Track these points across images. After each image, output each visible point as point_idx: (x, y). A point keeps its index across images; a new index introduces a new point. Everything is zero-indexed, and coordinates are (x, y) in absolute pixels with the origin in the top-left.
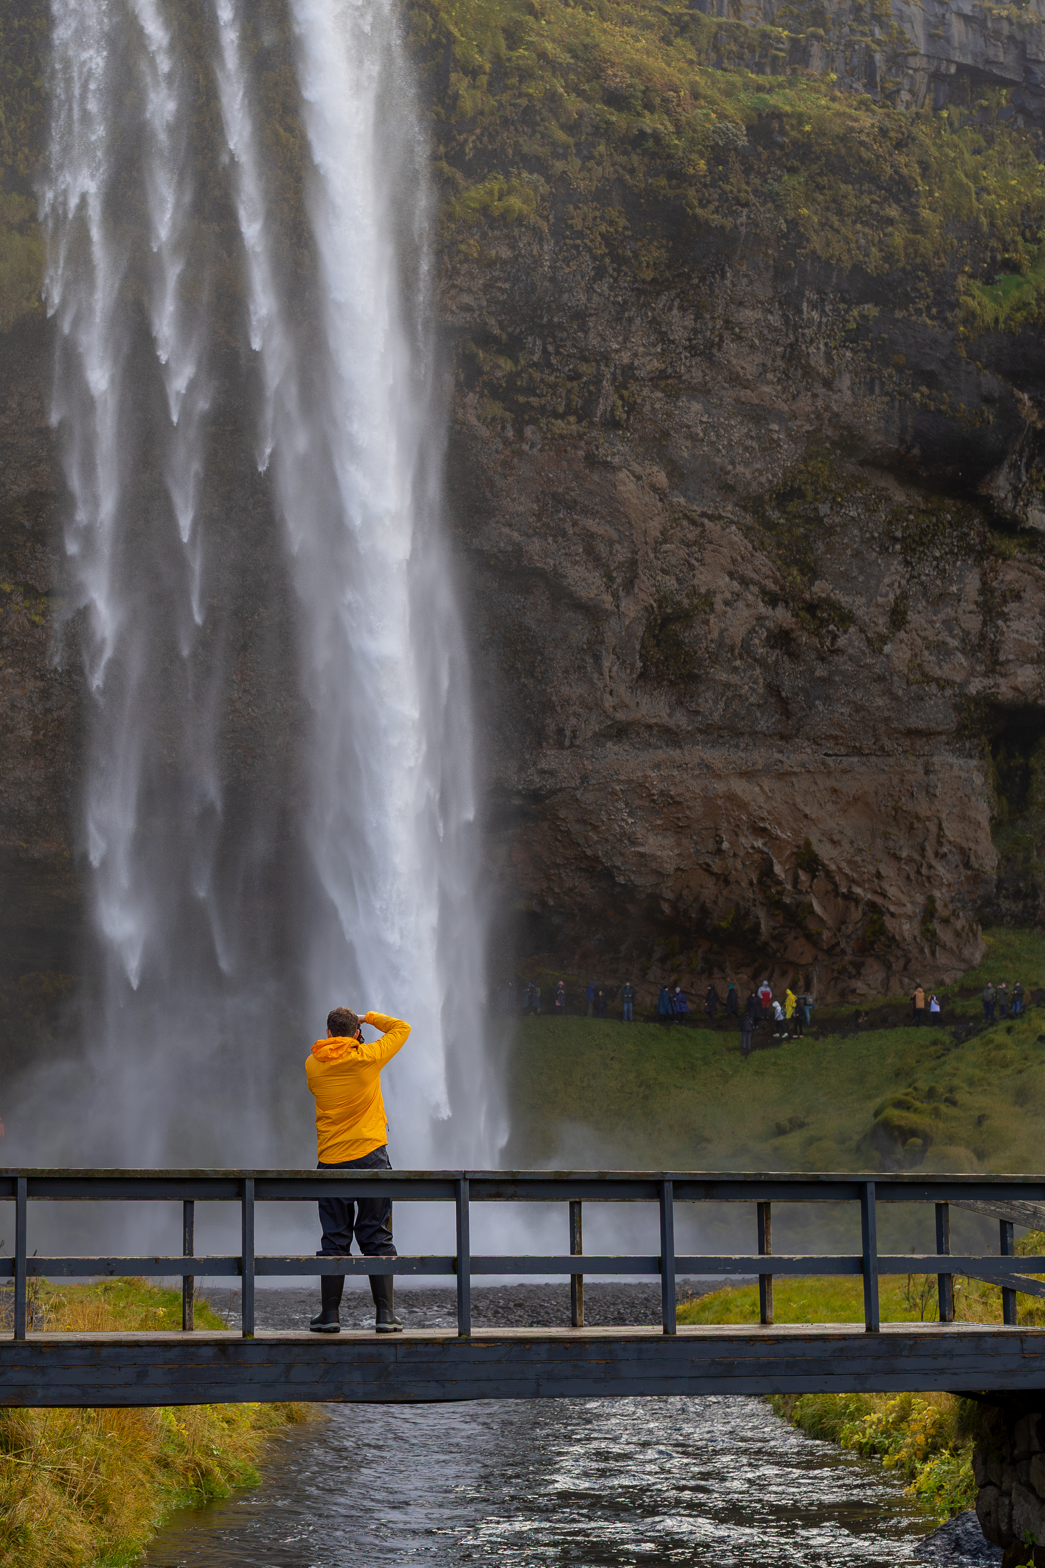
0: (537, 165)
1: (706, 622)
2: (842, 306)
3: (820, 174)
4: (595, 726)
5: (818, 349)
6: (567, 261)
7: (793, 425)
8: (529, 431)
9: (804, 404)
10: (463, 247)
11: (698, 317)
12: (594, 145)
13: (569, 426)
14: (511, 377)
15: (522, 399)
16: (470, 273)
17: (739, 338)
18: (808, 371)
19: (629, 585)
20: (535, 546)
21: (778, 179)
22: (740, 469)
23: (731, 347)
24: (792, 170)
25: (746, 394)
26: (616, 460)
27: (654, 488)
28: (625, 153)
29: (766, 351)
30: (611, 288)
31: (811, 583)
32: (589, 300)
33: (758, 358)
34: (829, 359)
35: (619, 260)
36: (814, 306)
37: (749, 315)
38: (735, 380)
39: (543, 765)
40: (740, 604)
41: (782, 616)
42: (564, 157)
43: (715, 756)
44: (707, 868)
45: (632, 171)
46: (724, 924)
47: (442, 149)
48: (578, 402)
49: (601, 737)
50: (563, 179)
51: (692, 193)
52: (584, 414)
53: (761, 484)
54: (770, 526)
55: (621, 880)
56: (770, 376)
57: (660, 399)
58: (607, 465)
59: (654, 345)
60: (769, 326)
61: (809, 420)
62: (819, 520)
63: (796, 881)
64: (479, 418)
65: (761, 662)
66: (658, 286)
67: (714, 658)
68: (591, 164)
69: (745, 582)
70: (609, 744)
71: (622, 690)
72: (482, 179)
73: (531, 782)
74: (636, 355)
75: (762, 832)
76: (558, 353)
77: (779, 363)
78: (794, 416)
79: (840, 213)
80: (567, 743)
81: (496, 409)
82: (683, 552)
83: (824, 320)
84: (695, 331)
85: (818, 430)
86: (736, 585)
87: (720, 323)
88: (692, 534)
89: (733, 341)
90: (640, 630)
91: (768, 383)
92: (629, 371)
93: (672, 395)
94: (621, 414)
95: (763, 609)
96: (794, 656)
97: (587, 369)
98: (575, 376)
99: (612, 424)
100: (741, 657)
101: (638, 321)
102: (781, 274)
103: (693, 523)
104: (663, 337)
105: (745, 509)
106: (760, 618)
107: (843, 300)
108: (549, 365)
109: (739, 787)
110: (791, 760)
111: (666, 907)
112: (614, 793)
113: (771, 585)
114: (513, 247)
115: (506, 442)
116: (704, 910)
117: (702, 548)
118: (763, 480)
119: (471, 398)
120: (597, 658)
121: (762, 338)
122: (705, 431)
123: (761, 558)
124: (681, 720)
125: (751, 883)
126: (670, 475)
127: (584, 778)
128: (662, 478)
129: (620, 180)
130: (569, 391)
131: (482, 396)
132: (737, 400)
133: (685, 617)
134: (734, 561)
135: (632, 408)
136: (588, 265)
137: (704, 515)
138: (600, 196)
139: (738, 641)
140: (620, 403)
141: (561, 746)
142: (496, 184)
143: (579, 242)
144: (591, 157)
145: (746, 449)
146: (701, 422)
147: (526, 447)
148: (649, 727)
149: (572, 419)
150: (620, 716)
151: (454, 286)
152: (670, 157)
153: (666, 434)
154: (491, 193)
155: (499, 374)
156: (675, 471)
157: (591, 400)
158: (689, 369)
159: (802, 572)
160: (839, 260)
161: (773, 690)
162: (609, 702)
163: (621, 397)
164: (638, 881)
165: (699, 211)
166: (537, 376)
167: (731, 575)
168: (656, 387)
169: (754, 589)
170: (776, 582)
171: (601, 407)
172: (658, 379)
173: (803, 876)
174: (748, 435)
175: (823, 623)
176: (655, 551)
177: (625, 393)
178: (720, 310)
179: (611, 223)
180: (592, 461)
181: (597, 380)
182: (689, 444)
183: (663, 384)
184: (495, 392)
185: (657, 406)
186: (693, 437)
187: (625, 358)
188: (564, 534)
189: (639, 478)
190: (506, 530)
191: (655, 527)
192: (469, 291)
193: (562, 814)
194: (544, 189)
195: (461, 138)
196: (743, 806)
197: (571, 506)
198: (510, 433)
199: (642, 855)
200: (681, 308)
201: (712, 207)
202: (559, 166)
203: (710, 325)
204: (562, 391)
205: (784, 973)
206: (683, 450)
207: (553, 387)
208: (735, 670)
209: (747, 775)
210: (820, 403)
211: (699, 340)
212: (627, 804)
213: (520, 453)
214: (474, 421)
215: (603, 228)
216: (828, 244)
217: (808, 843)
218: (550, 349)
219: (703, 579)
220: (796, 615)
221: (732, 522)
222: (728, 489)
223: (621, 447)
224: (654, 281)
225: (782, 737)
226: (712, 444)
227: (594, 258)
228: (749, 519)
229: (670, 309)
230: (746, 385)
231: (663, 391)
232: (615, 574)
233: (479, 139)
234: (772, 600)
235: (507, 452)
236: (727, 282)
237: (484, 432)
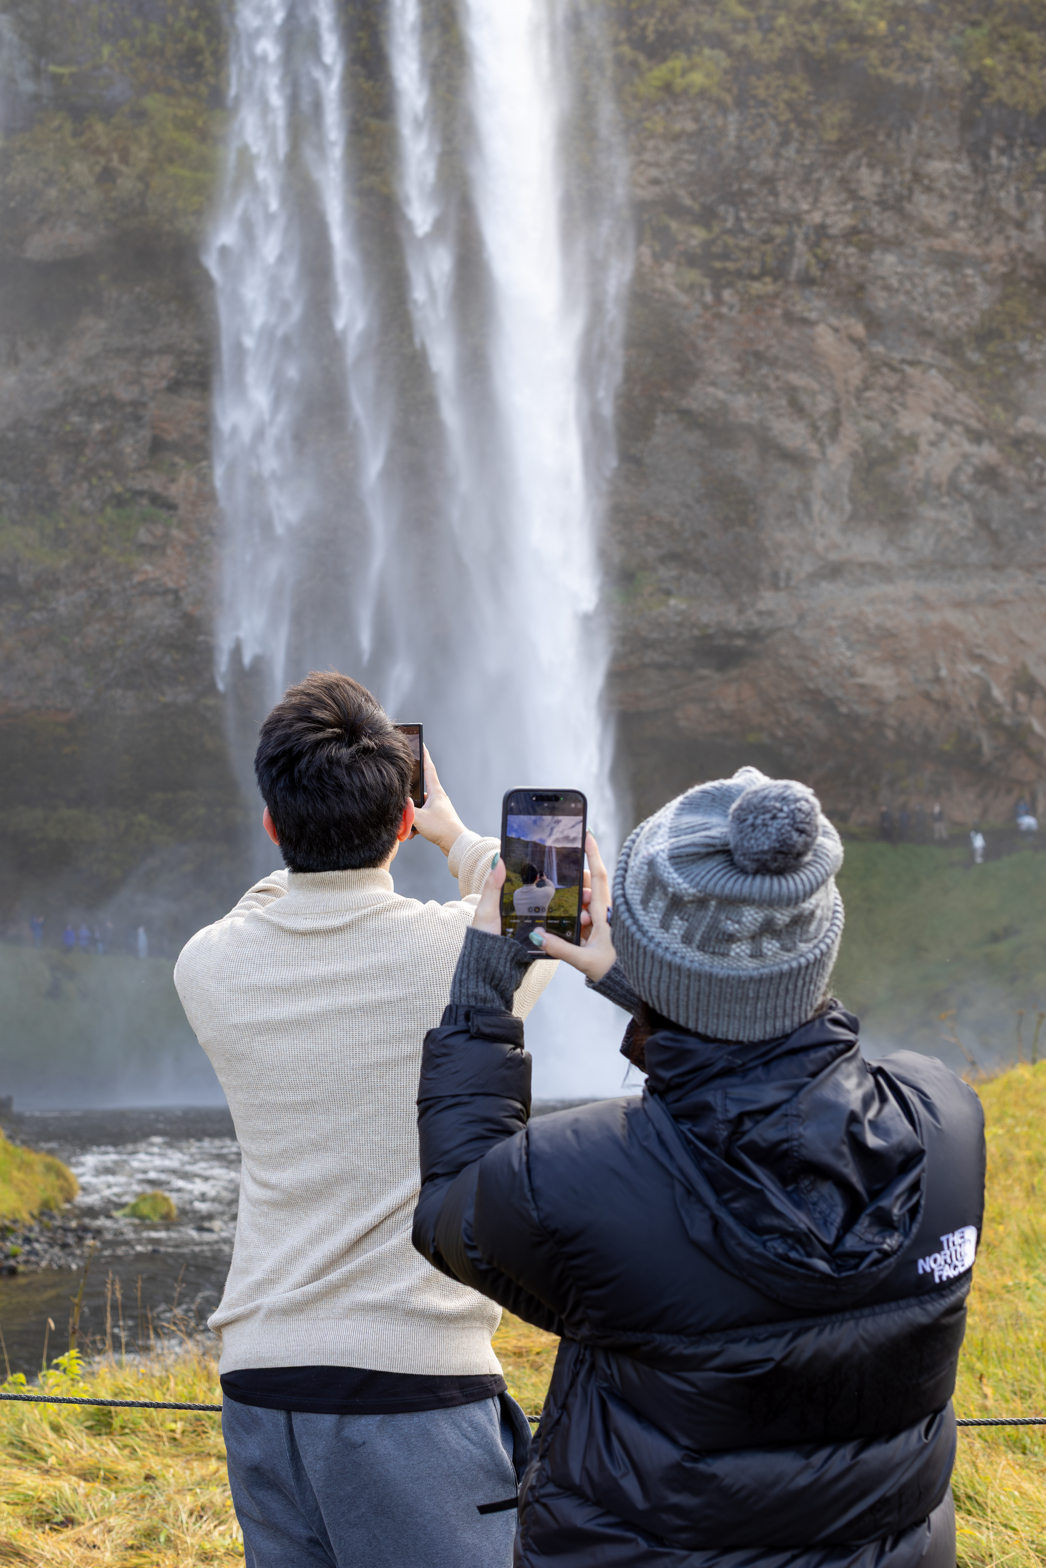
0: (719, 41)
1: (912, 463)
2: (1032, 150)
3: (1005, 24)
4: (808, 567)
5: (1008, 192)
6: (752, 130)
7: (988, 268)
8: (727, 294)
9: (997, 247)
10: (648, 125)
11: (887, 172)
12: (774, 18)
13: (765, 287)
14: (707, 244)
15: (718, 265)
16: (657, 149)
17: (928, 189)
18: (999, 215)
19: (834, 433)
20: (739, 402)
21: (961, 33)
22: (937, 315)
23: (921, 198)
24: (975, 24)
25: (939, 243)
26: (813, 316)
27: (853, 339)
28: (806, 22)
29: (957, 200)
30: (798, 152)
31: (1016, 418)
32: (777, 165)
33: (949, 207)
34: (1020, 201)
35: (804, 124)
36: (1002, 151)
37: (937, 166)
38: (927, 230)
39: (761, 606)
40: (945, 444)
41: (988, 453)
42: (745, 31)
43: (929, 589)
44: (927, 696)
45: (813, 39)
46: (947, 747)
47: (623, 35)
48: (771, 262)
49: (814, 578)
50: (744, 52)
51: (874, 55)
52: (778, 273)
53: (958, 328)
54: (972, 368)
55: (844, 710)
56: (962, 223)
57: (853, 255)
58: (805, 322)
59: (844, 203)
60: (961, 177)
61: (1002, 262)
62: (1019, 358)
63: (1014, 703)
64: (677, 285)
65: (969, 497)
66: (845, 145)
67: (922, 496)
68: (772, 36)
69: (948, 422)
70: (824, 585)
71: (833, 532)
72: (664, 59)
73: (751, 623)
74: (827, 214)
75: (977, 658)
76: (750, 218)
77: (971, 210)
78: (988, 260)
79: (1026, 60)
80: (782, 584)
81: (693, 275)
82: (885, 398)
83: (1014, 164)
84: (884, 186)
85: (1013, 271)
86: (939, 426)
87: (908, 177)
88: (892, 380)
89: (923, 192)
90: (847, 474)
91: (961, 230)
92: (821, 230)
93: (866, 249)
94: (815, 271)
95: (968, 447)
96: (1004, 491)
97: (779, 231)
98: (768, 239)
99: (807, 281)
100: (949, 494)
101: (827, 182)
102: (967, 123)
103: (894, 369)
104: (853, 195)
105: (945, 352)
106: (966, 457)
107: (1032, 143)
108: (743, 231)
109: (953, 616)
110: (1004, 588)
111: (890, 734)
112: (830, 629)
113: (974, 424)
114: (696, 119)
115: (706, 307)
116: (928, 737)
117: (903, 393)
118: (960, 323)
119: (668, 268)
120: (807, 504)
121: (952, 187)
122: (901, 282)
123: (963, 398)
124: (892, 556)
125: (971, 708)
126: (868, 326)
127: (801, 617)
128: (859, 330)
129: (801, 49)
130: (764, 254)
131: (679, 264)
132: (931, 250)
133: (890, 459)
134: (936, 403)
135: (826, 265)
136: (772, 129)
137: (903, 361)
138: (783, 66)
139: (944, 479)
140: (813, 261)
141: (776, 587)
142: (678, 62)
143: (762, 110)
144: (771, 29)
145: (943, 295)
146: (896, 273)
147: (724, 310)
148: (862, 565)
149: (768, 279)
150: (833, 556)
151: (642, 162)
152: (850, 21)
153: (861, 287)
154: (672, 71)
155: (694, 242)
156: (873, 323)
157: (785, 259)
158: (881, 223)
159: (1006, 409)
160: (1026, 105)
161: (983, 523)
162: (820, 544)
163: (815, 256)
164: (860, 709)
165: (881, 71)
166: (731, 241)
167: (935, 417)
168: (848, 243)
169: (959, 429)
170: (979, 420)
171: (796, 265)
172: (850, 235)
173: (1022, 698)
174: (944, 282)
175: (1030, 457)
176: (858, 398)
177: (819, 251)
178: (908, 164)
179: (794, 89)
180: (789, 318)
181: (790, 241)
182: (884, 294)
183: (855, 239)
184: (691, 260)
185: (852, 260)
186: (888, 288)
187: (817, 217)
188: (766, 388)
189: (836, 330)
190: (711, 390)
191: (855, 376)
192: (657, 165)
193: (783, 651)
194: (726, 63)
195: (642, 22)
196: (958, 634)
197: (773, 362)
198: (709, 298)
199: (862, 686)
200: (871, 166)
201: (894, 66)
202: (739, 40)
203: (899, 179)
204: (756, 254)
205: (1009, 791)
206: (880, 301)
207: (748, 251)
208: (943, 507)
209: (961, 605)
210: (1013, 245)
211: (889, 195)
212: (845, 639)
213: (719, 316)
214: (672, 288)
215: (786, 95)
216: (1014, 90)
217: (1024, 667)
218: (743, 215)
219: (907, 422)
220: (1001, 450)
221: (931, 366)
222: (926, 334)
223: (819, 303)
224: (840, 141)
225: (996, 567)
226: (908, 293)
227: (779, 124)
228: (949, 362)
229: (858, 167)
230: (938, 234)
231: (856, 246)
232: (819, 423)
233: (660, 21)
234: (977, 437)
235: (708, 316)
236: (914, 137)
237: (683, 298)
